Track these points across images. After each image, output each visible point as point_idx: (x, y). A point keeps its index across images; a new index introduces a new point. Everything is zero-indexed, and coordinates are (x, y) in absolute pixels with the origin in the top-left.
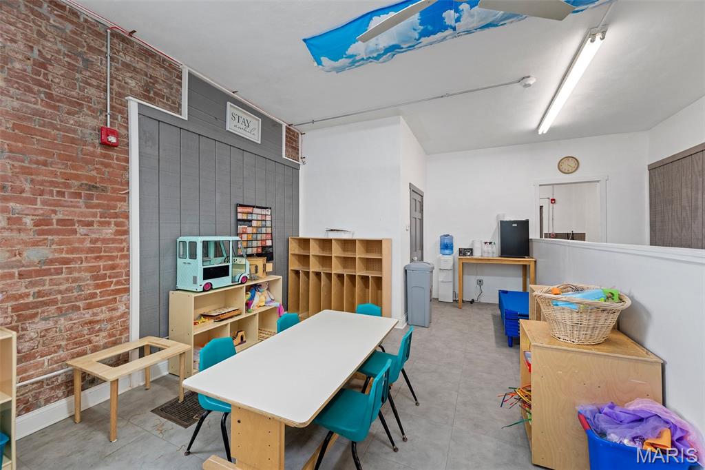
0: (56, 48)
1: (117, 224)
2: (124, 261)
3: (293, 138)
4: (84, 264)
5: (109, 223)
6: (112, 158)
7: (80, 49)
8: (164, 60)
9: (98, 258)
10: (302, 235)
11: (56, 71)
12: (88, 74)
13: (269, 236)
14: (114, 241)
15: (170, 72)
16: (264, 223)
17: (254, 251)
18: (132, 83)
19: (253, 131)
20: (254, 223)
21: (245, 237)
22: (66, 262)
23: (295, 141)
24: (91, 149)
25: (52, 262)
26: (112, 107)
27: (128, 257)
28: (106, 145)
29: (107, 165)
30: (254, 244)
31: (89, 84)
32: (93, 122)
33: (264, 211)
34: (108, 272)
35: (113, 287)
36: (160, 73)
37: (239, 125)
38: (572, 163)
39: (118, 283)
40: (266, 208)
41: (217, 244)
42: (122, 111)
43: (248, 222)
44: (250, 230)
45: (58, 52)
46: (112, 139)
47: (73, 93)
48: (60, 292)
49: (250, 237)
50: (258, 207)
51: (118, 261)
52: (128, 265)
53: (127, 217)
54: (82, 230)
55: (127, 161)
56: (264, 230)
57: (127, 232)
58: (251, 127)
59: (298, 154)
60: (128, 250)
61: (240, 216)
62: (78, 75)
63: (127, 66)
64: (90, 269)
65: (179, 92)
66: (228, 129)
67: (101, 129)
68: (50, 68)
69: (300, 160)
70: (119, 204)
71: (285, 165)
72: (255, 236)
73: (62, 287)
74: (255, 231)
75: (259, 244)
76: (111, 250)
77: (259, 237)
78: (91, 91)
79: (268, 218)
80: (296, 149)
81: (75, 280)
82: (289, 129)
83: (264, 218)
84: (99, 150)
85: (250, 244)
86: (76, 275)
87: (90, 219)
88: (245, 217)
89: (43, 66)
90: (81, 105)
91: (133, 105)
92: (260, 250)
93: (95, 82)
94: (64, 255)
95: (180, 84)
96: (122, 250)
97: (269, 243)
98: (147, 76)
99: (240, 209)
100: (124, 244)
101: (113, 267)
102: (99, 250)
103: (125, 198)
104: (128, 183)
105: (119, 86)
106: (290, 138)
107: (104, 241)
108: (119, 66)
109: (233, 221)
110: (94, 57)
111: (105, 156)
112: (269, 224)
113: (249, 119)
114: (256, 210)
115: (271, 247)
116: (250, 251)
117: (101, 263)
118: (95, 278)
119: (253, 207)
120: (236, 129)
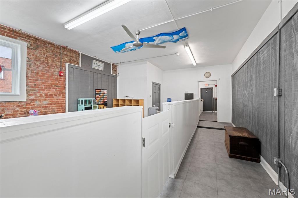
0: (49, 54)
1: (63, 95)
2: (64, 105)
3: (115, 67)
4: (55, 105)
5: (61, 95)
6: (62, 79)
7: (55, 53)
8: (75, 51)
9: (58, 104)
10: (118, 98)
11: (50, 59)
12: (56, 59)
13: (106, 98)
14: (62, 99)
15: (76, 54)
16: (104, 94)
17: (101, 103)
18: (67, 59)
19: (101, 67)
20: (101, 95)
21: (98, 99)
22: (51, 104)
23: (116, 68)
24: (57, 77)
25: (48, 104)
26: (62, 66)
27: (65, 104)
28: (60, 76)
29: (60, 81)
30: (101, 101)
31: (57, 61)
32: (57, 70)
33: (104, 91)
34: (60, 107)
35: (61, 111)
36: (74, 55)
37: (96, 66)
38: (209, 74)
39: (63, 110)
40: (105, 90)
41: (89, 100)
42: (64, 66)
43: (99, 94)
44: (100, 97)
45: (50, 55)
46: (62, 74)
47: (53, 64)
48: (50, 112)
49: (100, 99)
50: (102, 90)
51: (63, 105)
52: (65, 106)
53: (65, 93)
54: (55, 97)
55: (65, 79)
56: (104, 97)
57: (65, 97)
58: (100, 66)
59: (117, 72)
60: (65, 102)
61: (96, 93)
62: (54, 59)
63: (65, 55)
64: (56, 106)
65: (79, 59)
66: (93, 67)
67: (59, 72)
68: (48, 59)
69: (118, 74)
70: (63, 90)
71: (112, 76)
72: (101, 98)
73: (50, 110)
74: (101, 97)
75: (103, 101)
76: (61, 102)
77: (103, 99)
78: (57, 63)
79: (106, 93)
80: (116, 71)
81: (53, 109)
82: (114, 65)
83: (104, 93)
84: (59, 77)
85: (100, 101)
86: (53, 108)
87: (57, 94)
88: (98, 93)
89: (47, 58)
90: (55, 66)
91: (67, 65)
92: (103, 103)
93: (58, 60)
94: (51, 103)
95: (79, 57)
96: (64, 102)
97: (106, 100)
98: (70, 56)
99: (96, 91)
100: (64, 100)
101: (62, 106)
102: (58, 102)
103: (65, 89)
104: (65, 85)
105: (64, 60)
106: (114, 68)
107: (60, 99)
108: (64, 55)
109: (94, 94)
110: (58, 54)
111: (60, 78)
112: (106, 95)
113: (100, 64)
114: (102, 91)
115: (107, 102)
116: (99, 103)
117: (59, 105)
118: (58, 109)
119: (101, 90)
120: (95, 67)
